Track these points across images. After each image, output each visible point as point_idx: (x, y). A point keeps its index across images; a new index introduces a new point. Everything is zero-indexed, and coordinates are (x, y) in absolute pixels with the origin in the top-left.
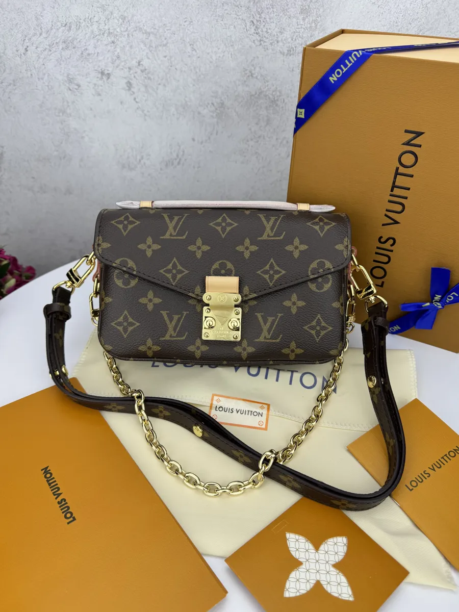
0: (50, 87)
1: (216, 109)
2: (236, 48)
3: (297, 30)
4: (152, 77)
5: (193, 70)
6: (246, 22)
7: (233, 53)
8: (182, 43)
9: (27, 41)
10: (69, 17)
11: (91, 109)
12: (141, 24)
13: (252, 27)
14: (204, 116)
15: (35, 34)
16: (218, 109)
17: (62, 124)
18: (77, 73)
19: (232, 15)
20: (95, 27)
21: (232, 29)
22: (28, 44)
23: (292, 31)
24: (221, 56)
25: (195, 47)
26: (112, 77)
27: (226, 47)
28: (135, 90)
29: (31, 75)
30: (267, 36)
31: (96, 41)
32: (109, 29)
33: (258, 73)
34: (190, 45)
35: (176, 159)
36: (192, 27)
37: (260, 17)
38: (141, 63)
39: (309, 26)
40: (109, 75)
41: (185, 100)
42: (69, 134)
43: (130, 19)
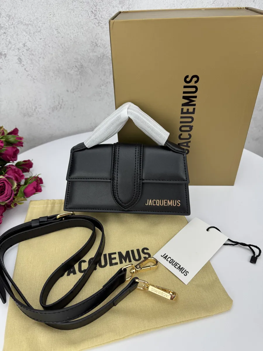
1: (79, 69)
2: (85, 29)
4: (34, 54)
5: (60, 46)
6: (88, 12)
7: (83, 33)
8: (50, 29)
12: (21, 19)
13: (92, 15)
14: (72, 75)
16: (80, 69)
19: (79, 8)
21: (80, 17)
24: (77, 35)
25: (59, 31)
26: (7, 56)
27: (79, 29)
28: (25, 63)
30: (102, 19)
33: (100, 44)
34: (56, 30)
35: (58, 105)
36: (55, 18)
37: (96, 8)
38: (25, 45)
41: (58, 66)
43: (13, 16)
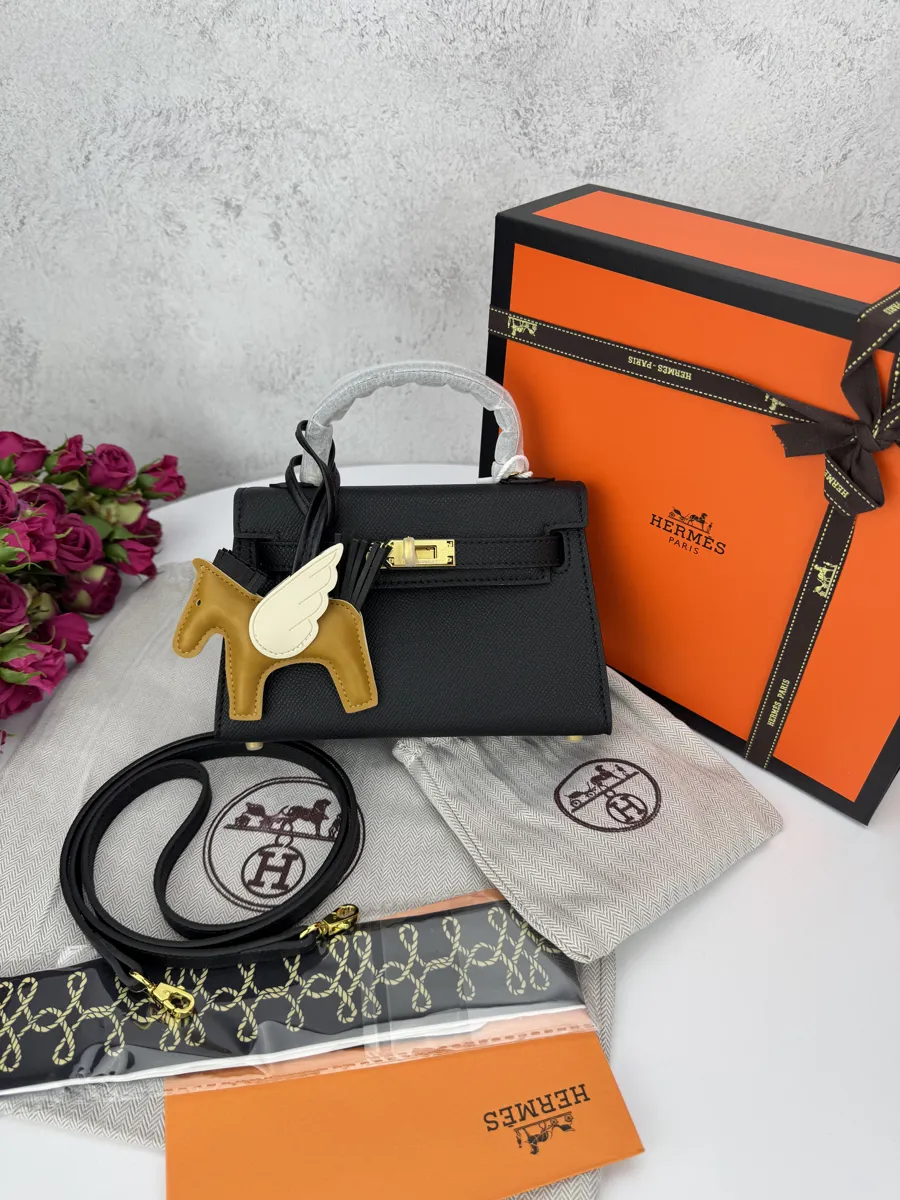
0: (130, 228)
1: (444, 281)
2: (483, 163)
3: (606, 128)
4: (318, 217)
5: (399, 206)
6: (505, 112)
7: (477, 173)
8: (377, 153)
9: (89, 142)
10: (166, 100)
11: (204, 273)
12: (299, 114)
13: (515, 121)
14: (420, 295)
15: (103, 131)
16: (448, 280)
17: (150, 299)
18: (182, 203)
19: (476, 100)
20: (214, 118)
21: (476, 127)
22: (91, 148)
23: (595, 131)
24: (455, 179)
25: (403, 160)
26: (244, 212)
27: (464, 162)
28: (287, 240)
29: (97, 205)
30: (544, 138)
31: (215, 145)
32: (240, 123)
34: (394, 157)
36: (397, 121)
37: (531, 104)
38: (299, 188)
39: (629, 120)
40: (238, 210)
41: (382, 263)
42: (162, 319)
43: (278, 104)
